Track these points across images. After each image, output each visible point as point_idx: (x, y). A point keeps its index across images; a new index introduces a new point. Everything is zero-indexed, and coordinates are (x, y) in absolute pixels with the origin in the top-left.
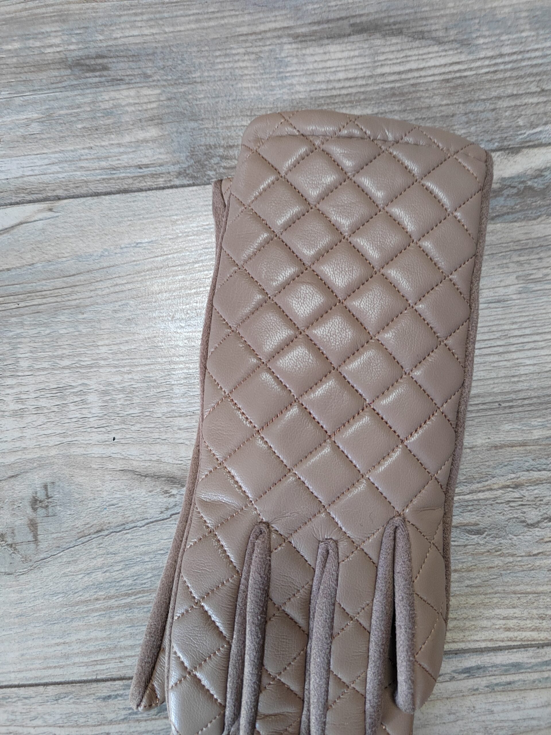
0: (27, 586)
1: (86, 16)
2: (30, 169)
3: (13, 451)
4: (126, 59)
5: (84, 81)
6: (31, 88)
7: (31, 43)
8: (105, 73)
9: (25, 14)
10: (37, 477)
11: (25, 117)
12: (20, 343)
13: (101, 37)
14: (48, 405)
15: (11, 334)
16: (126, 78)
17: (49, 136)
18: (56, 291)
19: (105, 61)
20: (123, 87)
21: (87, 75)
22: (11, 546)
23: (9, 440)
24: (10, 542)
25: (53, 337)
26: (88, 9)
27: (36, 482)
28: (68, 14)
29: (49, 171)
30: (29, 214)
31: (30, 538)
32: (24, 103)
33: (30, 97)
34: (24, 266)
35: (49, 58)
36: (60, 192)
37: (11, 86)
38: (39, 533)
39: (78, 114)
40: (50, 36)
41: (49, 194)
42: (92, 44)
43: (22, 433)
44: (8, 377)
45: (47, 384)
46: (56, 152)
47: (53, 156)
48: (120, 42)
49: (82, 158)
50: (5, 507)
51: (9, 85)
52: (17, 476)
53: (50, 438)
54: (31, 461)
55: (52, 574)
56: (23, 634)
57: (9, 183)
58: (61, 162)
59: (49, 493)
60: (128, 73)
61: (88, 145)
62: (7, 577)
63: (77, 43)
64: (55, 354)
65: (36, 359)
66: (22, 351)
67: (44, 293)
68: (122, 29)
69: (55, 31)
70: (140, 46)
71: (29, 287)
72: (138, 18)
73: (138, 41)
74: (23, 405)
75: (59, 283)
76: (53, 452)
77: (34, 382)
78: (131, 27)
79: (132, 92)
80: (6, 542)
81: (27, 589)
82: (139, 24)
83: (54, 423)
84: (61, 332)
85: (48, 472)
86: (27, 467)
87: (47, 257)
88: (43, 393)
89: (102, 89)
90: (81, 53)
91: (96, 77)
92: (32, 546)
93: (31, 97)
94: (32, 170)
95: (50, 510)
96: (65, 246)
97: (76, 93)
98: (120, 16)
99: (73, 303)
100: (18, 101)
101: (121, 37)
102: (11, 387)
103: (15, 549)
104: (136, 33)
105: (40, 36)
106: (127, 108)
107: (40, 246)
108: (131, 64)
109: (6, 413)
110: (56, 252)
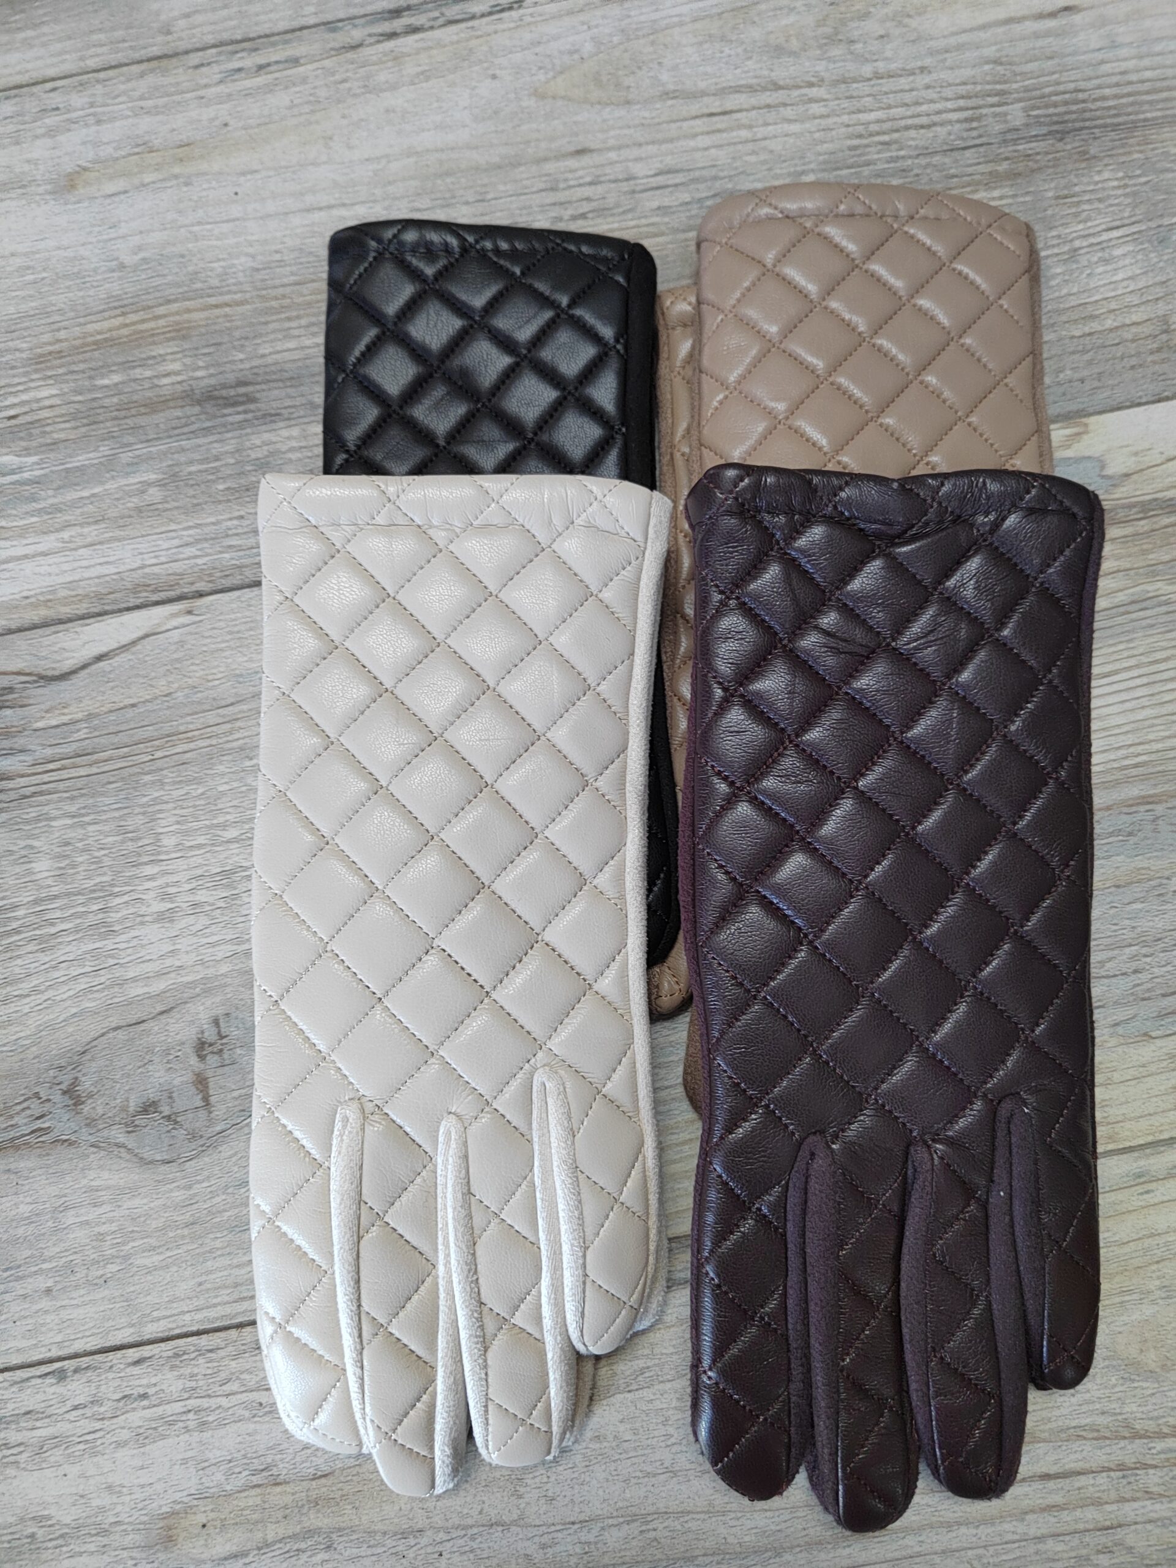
0: (198, 1178)
1: (217, 327)
2: (152, 555)
3: (161, 974)
4: (281, 384)
5: (223, 420)
6: (143, 438)
7: (138, 373)
8: (252, 407)
9: (125, 331)
10: (202, 1008)
11: (137, 480)
12: (160, 811)
13: (241, 356)
14: (211, 900)
15: (145, 799)
16: (283, 411)
17: (176, 504)
18: (209, 730)
19: (250, 389)
20: (281, 424)
21: (226, 411)
22: (168, 1118)
23: (155, 957)
24: (166, 1113)
25: (208, 798)
26: (218, 317)
27: (201, 1016)
28: (189, 328)
29: (182, 556)
30: (156, 622)
31: (199, 1103)
32: (135, 460)
33: (142, 450)
34: (156, 698)
35: (165, 391)
36: (201, 586)
37: (113, 437)
38: (211, 1092)
39: (217, 470)
40: (164, 360)
41: (186, 590)
42: (228, 367)
43: (174, 944)
44: (146, 864)
45: (206, 868)
46: (190, 528)
47: (185, 533)
48: (269, 360)
49: (230, 532)
50: (156, 1059)
51: (110, 436)
52: (172, 1008)
53: (217, 948)
54: (192, 984)
55: (236, 1154)
56: (197, 1251)
57: (122, 579)
58: (198, 541)
59: (223, 1030)
60: (286, 404)
61: (237, 514)
62: (166, 1167)
63: (206, 368)
64: (215, 822)
65: (186, 833)
66: (163, 823)
67: (190, 735)
68: (272, 341)
69: (172, 353)
70: (300, 364)
71: (167, 728)
72: (293, 324)
73: (296, 357)
74: (172, 902)
75: (211, 718)
76: (224, 968)
77: (185, 867)
78: (285, 337)
79: (295, 432)
80: (161, 1113)
81: (199, 1182)
82: (296, 332)
83: (222, 925)
84: (221, 789)
85: (218, 999)
86: (185, 995)
87: (190, 681)
88: (200, 882)
89: (249, 430)
90: (213, 381)
91: (239, 413)
92: (202, 1114)
93: (145, 451)
94: (156, 557)
95: (226, 1056)
96: (216, 663)
97: (211, 438)
98: (266, 323)
99: (235, 744)
100: (126, 457)
101: (271, 354)
102: (152, 878)
103: (176, 1122)
104: (291, 344)
105: (150, 362)
106: (290, 455)
107: (178, 666)
108: (289, 390)
109: (147, 918)
110: (202, 673)
